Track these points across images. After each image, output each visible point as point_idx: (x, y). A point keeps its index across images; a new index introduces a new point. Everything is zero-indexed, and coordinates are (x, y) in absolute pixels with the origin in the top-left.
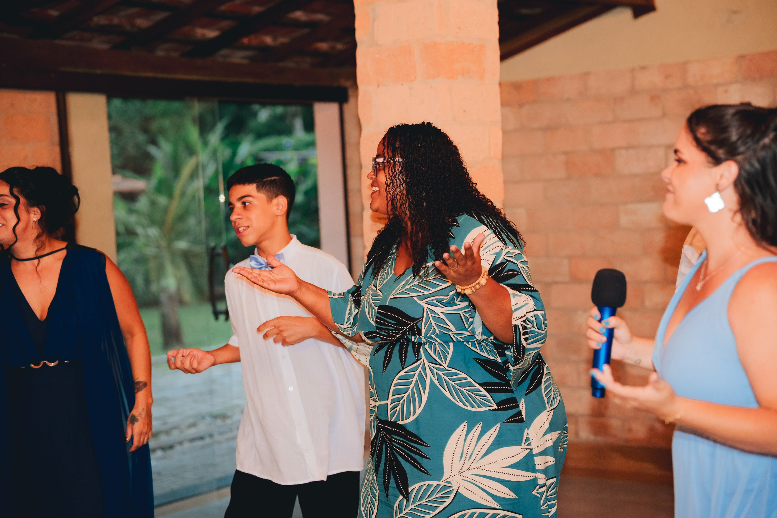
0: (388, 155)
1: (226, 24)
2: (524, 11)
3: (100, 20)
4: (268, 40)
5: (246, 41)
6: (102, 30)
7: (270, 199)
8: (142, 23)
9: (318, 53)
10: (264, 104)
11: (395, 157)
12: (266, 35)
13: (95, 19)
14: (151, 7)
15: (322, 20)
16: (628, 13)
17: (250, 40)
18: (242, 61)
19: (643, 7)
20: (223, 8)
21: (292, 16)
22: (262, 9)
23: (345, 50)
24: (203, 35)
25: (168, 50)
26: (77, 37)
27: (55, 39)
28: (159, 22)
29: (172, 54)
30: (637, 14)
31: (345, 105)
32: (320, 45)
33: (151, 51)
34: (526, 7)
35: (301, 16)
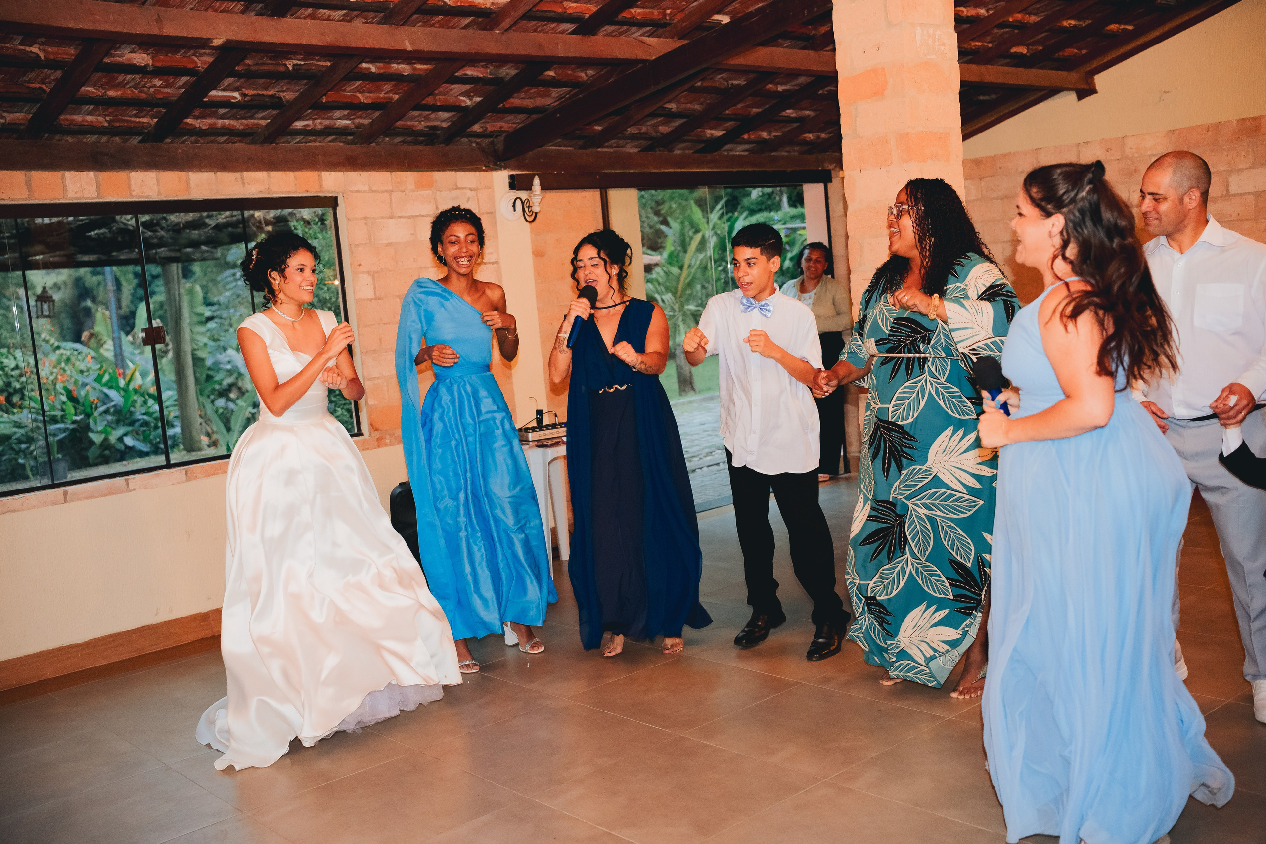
0: (912, 203)
1: (729, 124)
2: (981, 98)
3: (632, 130)
4: (764, 135)
5: (746, 137)
6: (634, 137)
7: (769, 259)
8: (664, 129)
9: (805, 143)
10: (755, 186)
11: (918, 205)
12: (763, 130)
13: (629, 129)
14: (671, 116)
15: (809, 116)
16: (1073, 96)
17: (749, 135)
18: (743, 153)
19: (1086, 91)
20: (727, 112)
21: (784, 114)
22: (760, 110)
23: (828, 138)
24: (712, 135)
25: (683, 149)
26: (615, 145)
27: (598, 148)
28: (677, 128)
29: (687, 152)
30: (1080, 97)
31: (829, 185)
32: (806, 135)
33: (671, 150)
34: (984, 95)
35: (791, 113)
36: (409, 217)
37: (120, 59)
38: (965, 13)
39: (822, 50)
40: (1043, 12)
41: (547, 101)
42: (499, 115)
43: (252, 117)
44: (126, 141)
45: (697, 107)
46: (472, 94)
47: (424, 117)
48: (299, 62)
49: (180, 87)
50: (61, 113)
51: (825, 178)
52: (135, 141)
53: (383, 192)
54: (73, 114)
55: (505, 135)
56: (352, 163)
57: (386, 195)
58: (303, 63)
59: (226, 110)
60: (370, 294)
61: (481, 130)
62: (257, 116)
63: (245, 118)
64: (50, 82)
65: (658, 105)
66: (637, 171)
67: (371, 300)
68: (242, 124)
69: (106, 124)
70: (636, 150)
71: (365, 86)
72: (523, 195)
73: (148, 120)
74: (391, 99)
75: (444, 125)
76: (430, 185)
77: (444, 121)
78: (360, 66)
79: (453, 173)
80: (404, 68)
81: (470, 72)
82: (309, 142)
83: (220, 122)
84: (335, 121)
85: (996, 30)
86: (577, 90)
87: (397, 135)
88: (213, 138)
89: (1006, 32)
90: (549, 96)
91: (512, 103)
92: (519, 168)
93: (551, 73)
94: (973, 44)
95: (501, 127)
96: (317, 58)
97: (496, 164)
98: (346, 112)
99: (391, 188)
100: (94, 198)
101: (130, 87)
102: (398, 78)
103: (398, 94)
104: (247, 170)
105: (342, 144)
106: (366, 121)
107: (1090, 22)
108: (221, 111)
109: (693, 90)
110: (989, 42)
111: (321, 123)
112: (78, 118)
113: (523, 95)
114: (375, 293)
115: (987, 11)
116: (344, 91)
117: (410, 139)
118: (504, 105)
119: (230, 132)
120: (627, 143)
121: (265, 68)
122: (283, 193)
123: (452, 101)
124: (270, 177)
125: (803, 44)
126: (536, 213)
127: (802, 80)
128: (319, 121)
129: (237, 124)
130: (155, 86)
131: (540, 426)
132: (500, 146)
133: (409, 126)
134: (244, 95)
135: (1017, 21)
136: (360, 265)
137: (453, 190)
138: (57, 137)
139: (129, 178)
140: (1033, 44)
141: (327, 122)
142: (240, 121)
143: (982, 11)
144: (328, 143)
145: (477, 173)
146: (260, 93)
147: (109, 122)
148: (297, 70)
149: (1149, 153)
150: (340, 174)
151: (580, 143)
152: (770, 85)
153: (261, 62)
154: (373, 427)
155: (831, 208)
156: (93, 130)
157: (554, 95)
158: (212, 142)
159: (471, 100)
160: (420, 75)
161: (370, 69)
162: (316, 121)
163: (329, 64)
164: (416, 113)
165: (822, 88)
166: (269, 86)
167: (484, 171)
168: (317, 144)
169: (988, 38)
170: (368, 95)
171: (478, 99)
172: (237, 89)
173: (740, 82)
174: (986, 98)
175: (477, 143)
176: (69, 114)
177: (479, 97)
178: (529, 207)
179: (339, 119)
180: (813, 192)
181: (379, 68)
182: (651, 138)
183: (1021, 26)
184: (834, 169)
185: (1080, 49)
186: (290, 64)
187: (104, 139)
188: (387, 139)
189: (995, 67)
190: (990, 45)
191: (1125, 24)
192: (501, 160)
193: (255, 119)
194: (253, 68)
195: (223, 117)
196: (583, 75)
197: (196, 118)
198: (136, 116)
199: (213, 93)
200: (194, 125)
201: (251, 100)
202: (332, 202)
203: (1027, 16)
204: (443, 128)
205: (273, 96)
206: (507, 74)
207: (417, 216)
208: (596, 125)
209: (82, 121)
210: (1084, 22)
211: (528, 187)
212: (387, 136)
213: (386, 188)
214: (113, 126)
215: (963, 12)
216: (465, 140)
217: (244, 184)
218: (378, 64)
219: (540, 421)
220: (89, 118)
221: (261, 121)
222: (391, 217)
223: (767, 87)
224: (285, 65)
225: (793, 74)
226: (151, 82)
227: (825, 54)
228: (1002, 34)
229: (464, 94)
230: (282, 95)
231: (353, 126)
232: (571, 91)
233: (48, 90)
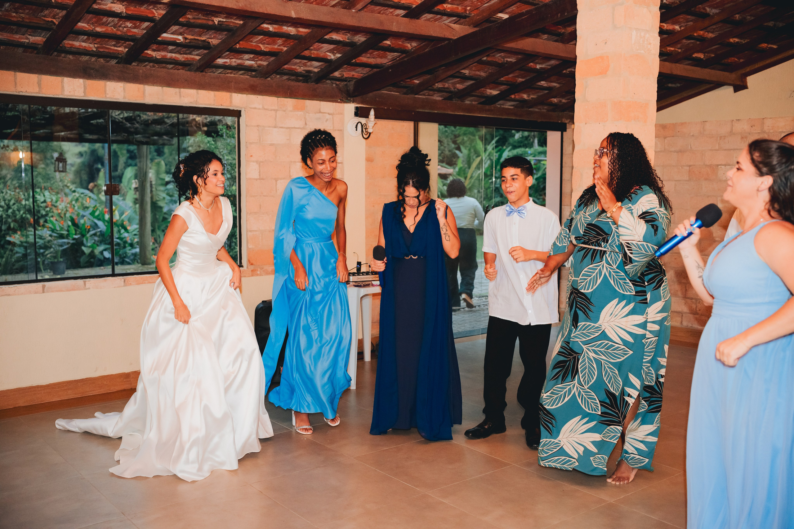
0: (610, 148)
1: (503, 87)
2: (670, 85)
3: (439, 85)
4: (525, 96)
5: (513, 96)
6: (439, 90)
7: (525, 177)
8: (460, 86)
9: (551, 104)
10: (518, 131)
11: (614, 150)
12: (524, 93)
13: (436, 84)
14: (465, 78)
15: (555, 87)
16: (731, 89)
17: (515, 96)
18: (510, 107)
19: (740, 86)
20: (502, 79)
21: (539, 84)
22: (524, 80)
23: (567, 103)
24: (491, 93)
25: (471, 101)
26: (427, 94)
27: (416, 95)
28: (468, 86)
29: (473, 103)
30: (736, 90)
31: (564, 133)
32: (553, 99)
33: (463, 101)
34: (672, 83)
35: (544, 84)
36: (287, 128)
37: (104, 7)
38: (665, 27)
39: (568, 43)
40: (717, 31)
41: (384, 61)
42: (353, 67)
43: (190, 54)
44: (108, 62)
45: (483, 74)
46: (335, 52)
47: (303, 64)
48: (222, 20)
49: (144, 29)
50: (65, 39)
51: (562, 128)
52: (113, 62)
53: (271, 110)
54: (74, 41)
55: (354, 80)
56: (253, 90)
57: (273, 112)
58: (224, 20)
59: (174, 47)
60: (256, 176)
61: (340, 76)
62: (193, 53)
63: (186, 54)
64: (59, 18)
65: (457, 70)
66: (440, 112)
67: (256, 179)
68: (183, 57)
69: (94, 49)
70: (440, 99)
71: (265, 40)
72: (363, 120)
73: (122, 49)
74: (282, 49)
75: (316, 70)
76: (303, 109)
77: (316, 68)
78: (262, 26)
79: (318, 102)
80: (292, 30)
81: (335, 36)
82: (227, 74)
83: (169, 55)
84: (245, 61)
85: (684, 41)
86: (404, 55)
87: (285, 74)
88: (164, 65)
89: (691, 43)
90: (386, 57)
91: (361, 60)
92: (362, 103)
93: (388, 42)
94: (668, 49)
95: (353, 75)
96: (234, 18)
97: (347, 99)
98: (252, 56)
99: (276, 108)
100: (82, 97)
101: (111, 26)
102: (287, 36)
103: (287, 47)
104: (184, 88)
105: (248, 77)
106: (265, 63)
107: (748, 40)
108: (171, 48)
109: (480, 62)
110: (679, 49)
111: (235, 62)
112: (77, 44)
113: (368, 55)
114: (260, 175)
115: (680, 27)
116: (252, 42)
117: (293, 77)
118: (356, 61)
119: (175, 63)
120: (434, 94)
121: (200, 21)
122: (205, 104)
123: (322, 55)
124: (198, 93)
125: (556, 38)
126: (370, 133)
127: (553, 62)
128: (234, 60)
129: (181, 57)
130: (127, 27)
131: (359, 272)
132: (351, 87)
133: (292, 69)
134: (186, 39)
135: (699, 36)
136: (251, 156)
137: (317, 113)
138: (63, 55)
139: (105, 86)
140: (708, 52)
141: (239, 61)
142: (182, 55)
143: (677, 27)
144: (239, 76)
145: (334, 103)
146: (196, 38)
147: (97, 48)
148: (221, 25)
149: (780, 130)
150: (244, 96)
151: (405, 90)
152: (532, 64)
153: (197, 17)
154: (250, 263)
155: (564, 148)
156: (86, 53)
157: (389, 57)
158: (163, 67)
159: (334, 55)
160: (301, 35)
161: (268, 28)
162: (232, 60)
163: (241, 22)
164: (298, 61)
165: (566, 69)
166: (202, 34)
167: (339, 102)
168: (232, 75)
169: (679, 46)
170: (267, 46)
171: (339, 55)
172: (181, 34)
173: (512, 60)
174: (673, 85)
175: (337, 85)
176: (71, 40)
177: (340, 54)
178: (366, 129)
179: (247, 60)
180: (553, 137)
181: (275, 28)
182: (450, 92)
183: (702, 39)
184: (568, 123)
185: (739, 59)
186: (216, 20)
187: (94, 59)
188: (278, 76)
189: (681, 66)
190: (680, 51)
191: (772, 44)
192: (350, 97)
193: (192, 55)
194: (192, 21)
195: (171, 52)
196: (409, 45)
197: (154, 50)
198: (114, 46)
199: (165, 35)
200: (152, 55)
201: (190, 42)
202: (237, 114)
203: (707, 33)
204: (315, 72)
205: (204, 41)
206: (359, 40)
207: (292, 128)
208: (415, 79)
209: (79, 46)
210: (744, 40)
211: (367, 116)
212: (278, 74)
213: (273, 108)
214: (99, 51)
215: (664, 26)
216: (328, 81)
217: (180, 96)
218: (275, 26)
219: (359, 269)
220: (84, 44)
221: (195, 56)
222: (275, 127)
223: (530, 65)
224: (213, 21)
225: (547, 57)
226: (125, 24)
227: (569, 46)
228: (688, 44)
229: (330, 51)
230: (210, 40)
231: (256, 66)
232: (400, 56)
233: (57, 23)
